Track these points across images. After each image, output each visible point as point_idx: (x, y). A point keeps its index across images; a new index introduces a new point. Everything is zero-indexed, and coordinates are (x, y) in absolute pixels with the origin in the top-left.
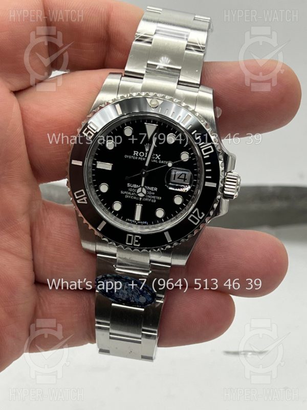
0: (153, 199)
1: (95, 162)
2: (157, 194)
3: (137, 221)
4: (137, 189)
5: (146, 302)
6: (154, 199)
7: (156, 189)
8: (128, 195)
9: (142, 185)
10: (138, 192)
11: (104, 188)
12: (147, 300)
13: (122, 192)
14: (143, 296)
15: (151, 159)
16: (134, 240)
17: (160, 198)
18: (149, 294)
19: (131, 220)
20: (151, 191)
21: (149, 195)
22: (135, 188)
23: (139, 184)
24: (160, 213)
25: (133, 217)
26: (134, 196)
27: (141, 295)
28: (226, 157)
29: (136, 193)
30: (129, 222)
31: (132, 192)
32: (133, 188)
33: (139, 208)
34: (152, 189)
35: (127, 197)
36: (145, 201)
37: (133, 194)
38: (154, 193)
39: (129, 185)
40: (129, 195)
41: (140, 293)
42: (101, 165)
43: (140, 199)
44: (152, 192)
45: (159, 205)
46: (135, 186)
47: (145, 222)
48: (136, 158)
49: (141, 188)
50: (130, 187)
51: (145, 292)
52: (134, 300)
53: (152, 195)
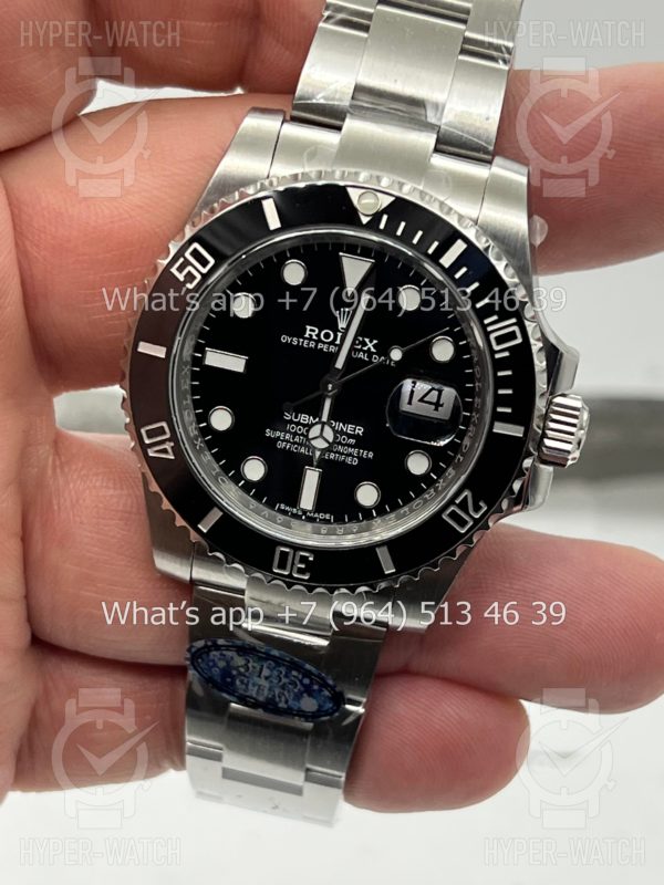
0: (350, 455)
1: (199, 348)
2: (361, 442)
3: (305, 512)
4: (309, 426)
5: (318, 711)
6: (352, 457)
7: (360, 431)
8: (283, 439)
9: (325, 419)
10: (311, 436)
11: (221, 419)
12: (320, 706)
13: (268, 433)
14: (310, 695)
15: (352, 349)
16: (293, 564)
17: (371, 455)
18: (327, 693)
19: (288, 508)
20: (346, 434)
21: (340, 443)
22: (304, 425)
23: (317, 413)
24: (367, 495)
25: (294, 499)
26: (301, 445)
27: (305, 695)
28: (553, 354)
29: (307, 436)
30: (284, 512)
31: (295, 434)
32: (298, 424)
33: (312, 479)
34: (349, 428)
35: (280, 445)
36: (330, 460)
37: (297, 440)
38: (352, 441)
39: (288, 417)
40: (288, 441)
41: (302, 689)
42: (216, 359)
43: (318, 454)
44: (350, 436)
45: (364, 472)
46: (305, 418)
47: (327, 516)
48: (312, 345)
49: (319, 426)
50: (291, 422)
51: (316, 687)
52: (287, 702)
53: (349, 445)
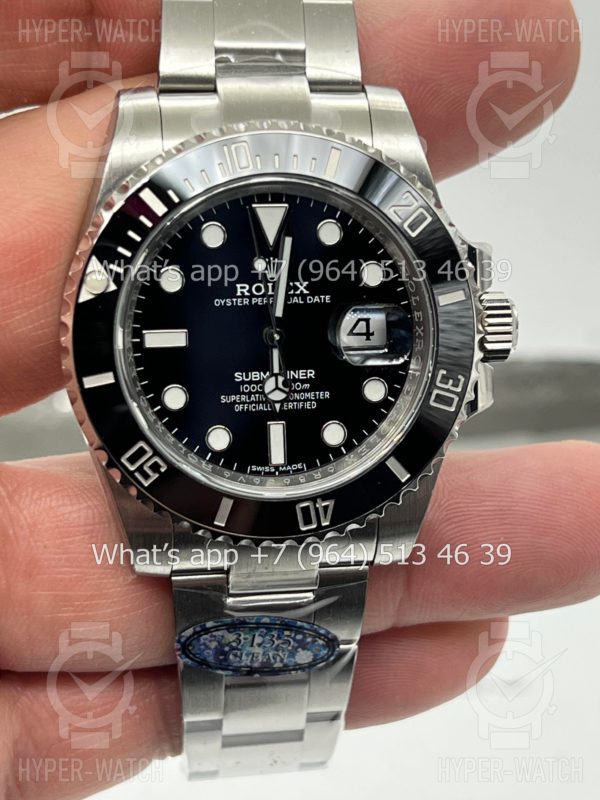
0: (307, 400)
1: (137, 333)
2: (315, 385)
3: (277, 467)
4: (262, 382)
5: (314, 660)
6: (309, 400)
7: (311, 374)
8: (240, 403)
9: (276, 370)
10: (267, 390)
11: (175, 398)
12: (315, 655)
13: (224, 399)
14: (304, 649)
15: (287, 297)
17: (327, 395)
18: (321, 642)
19: (259, 469)
20: (299, 380)
21: (295, 391)
22: (257, 383)
23: (266, 366)
24: (334, 434)
25: (264, 458)
26: (258, 402)
27: (300, 650)
29: (263, 393)
30: (258, 473)
31: (250, 394)
32: (250, 383)
33: (277, 432)
34: (301, 374)
35: (239, 408)
36: (289, 411)
37: (253, 398)
38: (307, 386)
39: (239, 376)
40: (244, 403)
41: (296, 645)
42: (156, 339)
43: (278, 406)
44: (303, 382)
45: (325, 413)
46: (255, 376)
47: (299, 466)
48: (246, 302)
49: (273, 378)
50: (243, 382)
51: (309, 640)
52: (282, 661)
53: (305, 391)
